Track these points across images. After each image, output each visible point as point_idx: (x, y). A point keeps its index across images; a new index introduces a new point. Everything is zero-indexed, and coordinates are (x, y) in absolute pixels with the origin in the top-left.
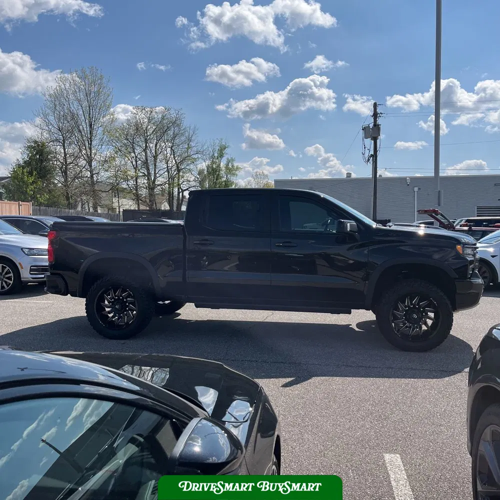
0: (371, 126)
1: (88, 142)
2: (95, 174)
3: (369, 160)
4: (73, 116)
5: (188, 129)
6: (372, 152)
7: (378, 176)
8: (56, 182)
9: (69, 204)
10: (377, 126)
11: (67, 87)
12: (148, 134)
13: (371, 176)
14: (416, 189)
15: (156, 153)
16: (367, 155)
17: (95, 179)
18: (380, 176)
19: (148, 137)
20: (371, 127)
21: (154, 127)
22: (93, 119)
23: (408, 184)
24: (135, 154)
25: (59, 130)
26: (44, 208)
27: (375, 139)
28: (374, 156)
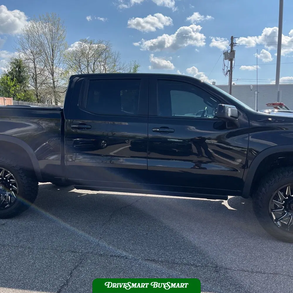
0: (229, 51)
1: (51, 61)
2: (55, 81)
3: (227, 73)
4: (42, 44)
5: (114, 54)
6: (229, 69)
7: (232, 84)
8: (29, 85)
9: (38, 99)
10: (233, 52)
11: (37, 26)
12: (89, 57)
13: (228, 84)
14: (256, 93)
15: (94, 69)
16: (226, 70)
17: (56, 84)
18: (234, 84)
19: (89, 59)
20: (229, 53)
21: (93, 53)
22: (54, 47)
23: (251, 89)
24: (81, 69)
25: (32, 53)
26: (21, 102)
27: (231, 60)
28: (231, 71)
